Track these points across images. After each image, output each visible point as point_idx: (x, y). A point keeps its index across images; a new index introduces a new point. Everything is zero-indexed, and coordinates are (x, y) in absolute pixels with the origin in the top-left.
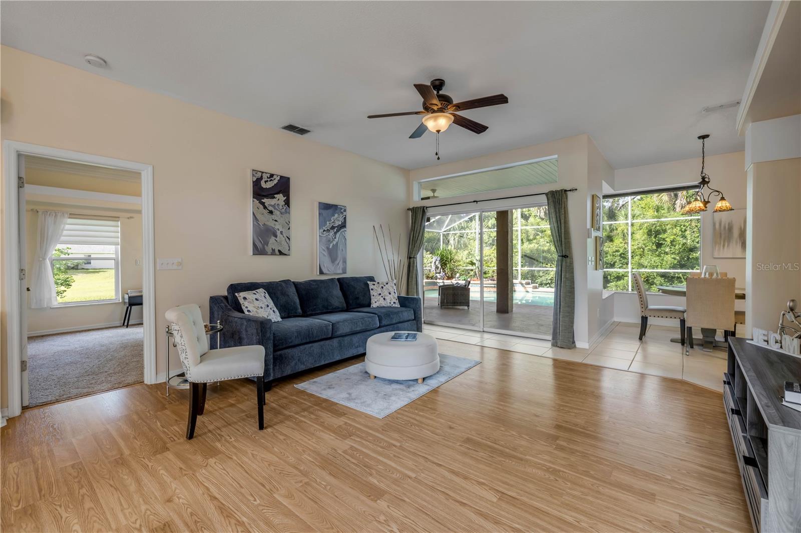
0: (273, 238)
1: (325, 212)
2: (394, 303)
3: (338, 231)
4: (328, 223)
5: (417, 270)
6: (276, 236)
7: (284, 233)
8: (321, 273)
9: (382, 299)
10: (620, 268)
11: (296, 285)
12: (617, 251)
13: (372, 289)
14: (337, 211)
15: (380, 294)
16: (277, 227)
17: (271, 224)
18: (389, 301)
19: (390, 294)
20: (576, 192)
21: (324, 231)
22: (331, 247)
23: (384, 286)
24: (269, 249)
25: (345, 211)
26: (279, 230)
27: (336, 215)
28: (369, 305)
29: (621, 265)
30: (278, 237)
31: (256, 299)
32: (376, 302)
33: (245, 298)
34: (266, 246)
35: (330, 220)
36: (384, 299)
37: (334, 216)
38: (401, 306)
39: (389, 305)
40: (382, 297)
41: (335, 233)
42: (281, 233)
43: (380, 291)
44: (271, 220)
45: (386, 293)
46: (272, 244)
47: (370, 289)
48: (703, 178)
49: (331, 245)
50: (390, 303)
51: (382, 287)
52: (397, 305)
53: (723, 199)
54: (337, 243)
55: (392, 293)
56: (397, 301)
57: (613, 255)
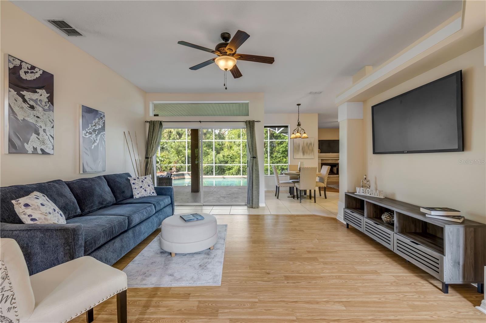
0: (34, 136)
1: (87, 115)
2: (153, 193)
3: (99, 134)
4: (90, 125)
5: (153, 167)
6: (38, 134)
7: (47, 131)
8: (84, 171)
9: (144, 190)
10: (230, 164)
11: (69, 185)
12: (229, 155)
13: (134, 184)
14: (98, 116)
15: (141, 187)
16: (39, 124)
17: (31, 120)
18: (149, 192)
19: (149, 186)
20: (260, 122)
21: (87, 132)
22: (93, 148)
23: (144, 180)
24: (29, 147)
25: (104, 116)
26: (41, 127)
27: (97, 120)
28: (132, 196)
29: (231, 162)
30: (40, 135)
31: (42, 205)
32: (138, 194)
33: (27, 205)
34: (25, 144)
35: (92, 123)
36: (145, 190)
37: (95, 120)
38: (157, 195)
39: (149, 195)
40: (143, 189)
41: (97, 135)
42: (44, 131)
43: (141, 184)
44: (32, 115)
45: (146, 185)
46: (33, 142)
47: (132, 184)
48: (299, 123)
49: (93, 146)
50: (150, 193)
51: (142, 181)
52: (155, 194)
53: (305, 133)
54: (98, 144)
55: (151, 185)
56: (155, 191)
57: (227, 157)
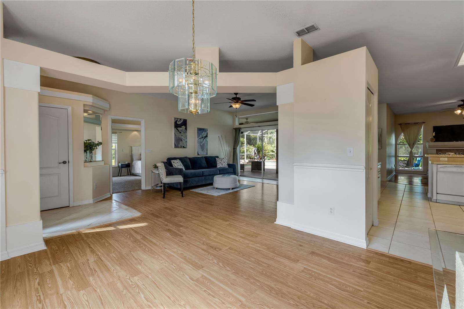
0: (181, 142)
1: (199, 132)
3: (204, 139)
5: (237, 154)
6: (182, 141)
7: (185, 140)
8: (198, 154)
9: (221, 164)
11: (189, 158)
13: (217, 161)
14: (204, 131)
16: (182, 138)
17: (180, 137)
18: (224, 165)
21: (199, 139)
23: (222, 159)
24: (180, 146)
25: (207, 131)
27: (204, 133)
28: (216, 166)
31: (177, 163)
32: (219, 166)
33: (174, 162)
34: (178, 145)
35: (202, 134)
37: (203, 133)
39: (224, 167)
41: (203, 139)
42: (184, 140)
43: (220, 162)
44: (180, 135)
45: (223, 162)
46: (181, 144)
49: (202, 144)
52: (227, 167)
54: (204, 143)
55: (225, 162)
56: (227, 165)
